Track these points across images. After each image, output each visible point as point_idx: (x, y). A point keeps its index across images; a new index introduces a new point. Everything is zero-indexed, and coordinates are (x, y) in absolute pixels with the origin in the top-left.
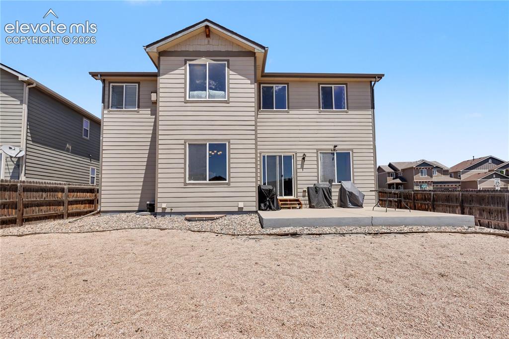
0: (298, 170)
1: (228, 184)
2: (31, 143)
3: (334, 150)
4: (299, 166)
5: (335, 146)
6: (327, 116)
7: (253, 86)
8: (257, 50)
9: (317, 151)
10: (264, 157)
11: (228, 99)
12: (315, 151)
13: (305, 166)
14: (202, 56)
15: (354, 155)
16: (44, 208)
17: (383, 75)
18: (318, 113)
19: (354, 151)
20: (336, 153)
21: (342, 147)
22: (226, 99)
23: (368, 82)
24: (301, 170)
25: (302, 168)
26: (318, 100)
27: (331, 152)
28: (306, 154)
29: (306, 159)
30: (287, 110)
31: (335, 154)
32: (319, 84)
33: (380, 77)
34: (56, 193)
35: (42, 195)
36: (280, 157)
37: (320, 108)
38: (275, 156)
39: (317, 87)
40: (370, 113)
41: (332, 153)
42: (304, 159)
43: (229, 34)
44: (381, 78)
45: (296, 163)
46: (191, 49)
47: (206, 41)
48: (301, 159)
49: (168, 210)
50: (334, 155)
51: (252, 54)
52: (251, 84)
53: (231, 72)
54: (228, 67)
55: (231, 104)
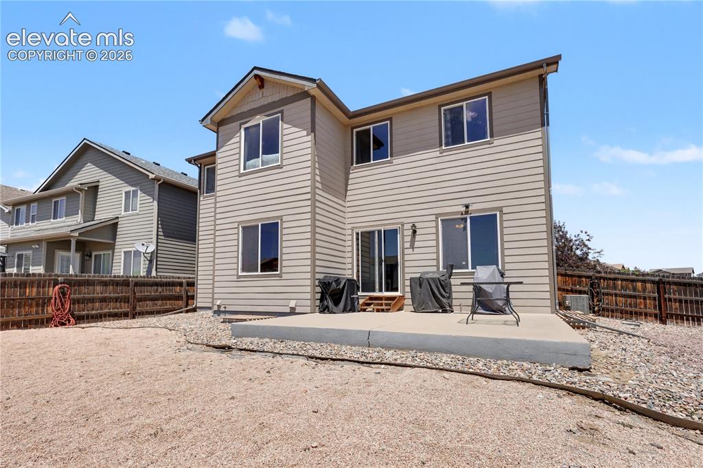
0: (406, 251)
1: (280, 276)
2: (163, 238)
3: (467, 213)
4: (407, 245)
5: (467, 207)
6: (453, 158)
7: (309, 138)
8: (308, 86)
9: (436, 218)
10: (358, 234)
11: (282, 162)
12: (433, 218)
13: (417, 244)
14: (256, 115)
15: (505, 217)
16: (159, 302)
17: (559, 57)
18: (438, 154)
19: (505, 210)
20: (471, 217)
21: (480, 206)
22: (279, 164)
23: (533, 78)
24: (411, 250)
25: (412, 247)
26: (438, 134)
27: (460, 216)
28: (416, 224)
29: (418, 232)
30: (389, 158)
31: (469, 220)
32: (440, 107)
33: (554, 62)
34: (174, 288)
35: (157, 290)
36: (379, 232)
37: (441, 145)
38: (373, 232)
39: (437, 112)
40: (539, 135)
41: (462, 219)
42: (414, 232)
43: (277, 77)
44: (557, 63)
45: (404, 240)
46: (246, 108)
47: (260, 92)
48: (410, 232)
49: (222, 309)
50: (466, 221)
51: (305, 94)
52: (307, 136)
53: (286, 126)
54: (282, 120)
55: (285, 169)
